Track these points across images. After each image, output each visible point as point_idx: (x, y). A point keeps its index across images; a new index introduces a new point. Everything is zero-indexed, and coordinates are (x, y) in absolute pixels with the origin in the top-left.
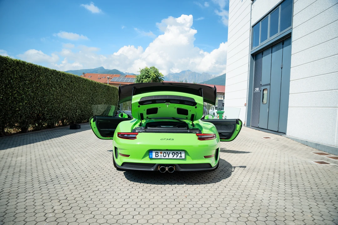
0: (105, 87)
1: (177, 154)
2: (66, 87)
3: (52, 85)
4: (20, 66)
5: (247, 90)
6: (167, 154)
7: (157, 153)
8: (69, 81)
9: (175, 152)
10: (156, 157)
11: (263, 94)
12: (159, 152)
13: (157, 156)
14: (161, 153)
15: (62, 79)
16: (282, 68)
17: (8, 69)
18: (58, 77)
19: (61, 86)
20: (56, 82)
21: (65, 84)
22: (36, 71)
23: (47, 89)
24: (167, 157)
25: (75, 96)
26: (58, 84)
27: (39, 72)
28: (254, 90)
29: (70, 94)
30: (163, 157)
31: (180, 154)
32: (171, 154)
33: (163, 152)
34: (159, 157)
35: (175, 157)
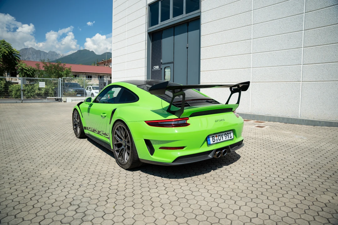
1: (228, 135)
5: (145, 68)
6: (221, 137)
7: (213, 138)
9: (226, 133)
10: (213, 142)
11: (165, 72)
12: (215, 136)
13: (214, 140)
14: (216, 136)
16: (187, 48)
24: (222, 140)
28: (152, 68)
30: (219, 141)
31: (230, 135)
32: (224, 136)
33: (218, 135)
34: (216, 142)
35: (227, 139)
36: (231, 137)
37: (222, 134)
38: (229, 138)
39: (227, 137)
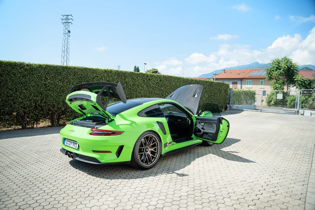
0: (206, 83)
2: (154, 86)
3: (138, 85)
4: (107, 73)
8: (157, 80)
9: (74, 142)
15: (149, 80)
17: (98, 77)
18: (145, 78)
19: (149, 85)
20: (143, 82)
21: (153, 84)
22: (122, 76)
23: (133, 88)
25: (166, 93)
26: (145, 84)
27: (124, 75)
29: (160, 91)
30: (69, 145)
31: (76, 145)
32: (72, 144)
33: (70, 141)
34: (67, 145)
35: (73, 147)
36: (76, 147)
37: (72, 141)
38: (75, 147)
39: (74, 145)
